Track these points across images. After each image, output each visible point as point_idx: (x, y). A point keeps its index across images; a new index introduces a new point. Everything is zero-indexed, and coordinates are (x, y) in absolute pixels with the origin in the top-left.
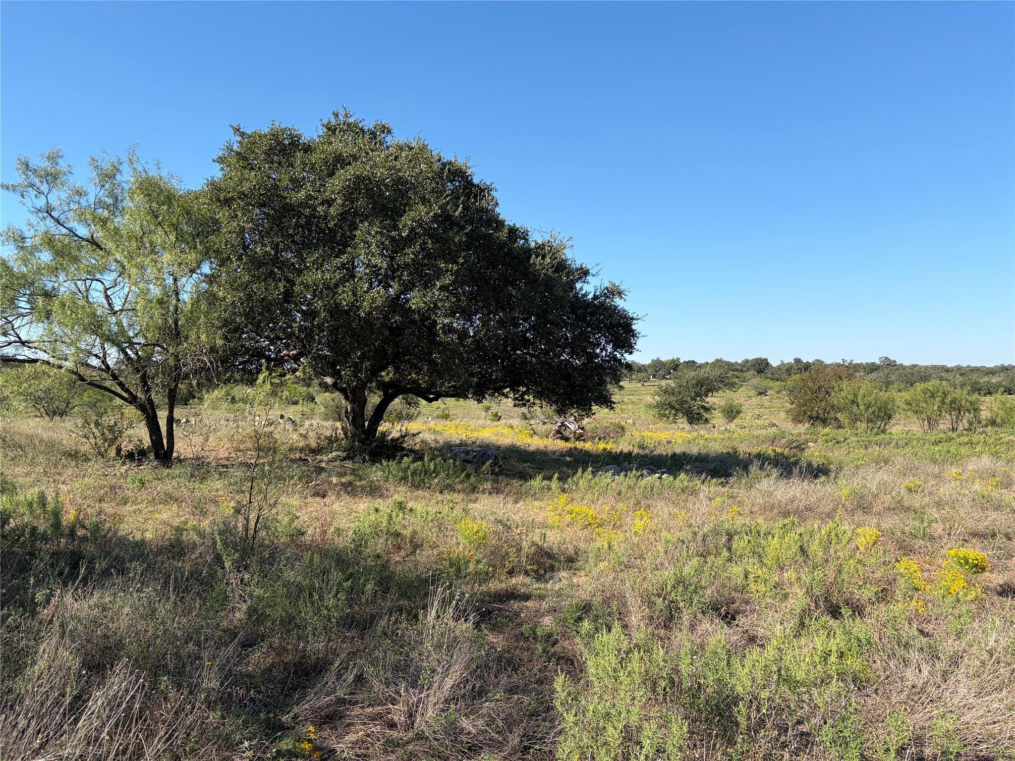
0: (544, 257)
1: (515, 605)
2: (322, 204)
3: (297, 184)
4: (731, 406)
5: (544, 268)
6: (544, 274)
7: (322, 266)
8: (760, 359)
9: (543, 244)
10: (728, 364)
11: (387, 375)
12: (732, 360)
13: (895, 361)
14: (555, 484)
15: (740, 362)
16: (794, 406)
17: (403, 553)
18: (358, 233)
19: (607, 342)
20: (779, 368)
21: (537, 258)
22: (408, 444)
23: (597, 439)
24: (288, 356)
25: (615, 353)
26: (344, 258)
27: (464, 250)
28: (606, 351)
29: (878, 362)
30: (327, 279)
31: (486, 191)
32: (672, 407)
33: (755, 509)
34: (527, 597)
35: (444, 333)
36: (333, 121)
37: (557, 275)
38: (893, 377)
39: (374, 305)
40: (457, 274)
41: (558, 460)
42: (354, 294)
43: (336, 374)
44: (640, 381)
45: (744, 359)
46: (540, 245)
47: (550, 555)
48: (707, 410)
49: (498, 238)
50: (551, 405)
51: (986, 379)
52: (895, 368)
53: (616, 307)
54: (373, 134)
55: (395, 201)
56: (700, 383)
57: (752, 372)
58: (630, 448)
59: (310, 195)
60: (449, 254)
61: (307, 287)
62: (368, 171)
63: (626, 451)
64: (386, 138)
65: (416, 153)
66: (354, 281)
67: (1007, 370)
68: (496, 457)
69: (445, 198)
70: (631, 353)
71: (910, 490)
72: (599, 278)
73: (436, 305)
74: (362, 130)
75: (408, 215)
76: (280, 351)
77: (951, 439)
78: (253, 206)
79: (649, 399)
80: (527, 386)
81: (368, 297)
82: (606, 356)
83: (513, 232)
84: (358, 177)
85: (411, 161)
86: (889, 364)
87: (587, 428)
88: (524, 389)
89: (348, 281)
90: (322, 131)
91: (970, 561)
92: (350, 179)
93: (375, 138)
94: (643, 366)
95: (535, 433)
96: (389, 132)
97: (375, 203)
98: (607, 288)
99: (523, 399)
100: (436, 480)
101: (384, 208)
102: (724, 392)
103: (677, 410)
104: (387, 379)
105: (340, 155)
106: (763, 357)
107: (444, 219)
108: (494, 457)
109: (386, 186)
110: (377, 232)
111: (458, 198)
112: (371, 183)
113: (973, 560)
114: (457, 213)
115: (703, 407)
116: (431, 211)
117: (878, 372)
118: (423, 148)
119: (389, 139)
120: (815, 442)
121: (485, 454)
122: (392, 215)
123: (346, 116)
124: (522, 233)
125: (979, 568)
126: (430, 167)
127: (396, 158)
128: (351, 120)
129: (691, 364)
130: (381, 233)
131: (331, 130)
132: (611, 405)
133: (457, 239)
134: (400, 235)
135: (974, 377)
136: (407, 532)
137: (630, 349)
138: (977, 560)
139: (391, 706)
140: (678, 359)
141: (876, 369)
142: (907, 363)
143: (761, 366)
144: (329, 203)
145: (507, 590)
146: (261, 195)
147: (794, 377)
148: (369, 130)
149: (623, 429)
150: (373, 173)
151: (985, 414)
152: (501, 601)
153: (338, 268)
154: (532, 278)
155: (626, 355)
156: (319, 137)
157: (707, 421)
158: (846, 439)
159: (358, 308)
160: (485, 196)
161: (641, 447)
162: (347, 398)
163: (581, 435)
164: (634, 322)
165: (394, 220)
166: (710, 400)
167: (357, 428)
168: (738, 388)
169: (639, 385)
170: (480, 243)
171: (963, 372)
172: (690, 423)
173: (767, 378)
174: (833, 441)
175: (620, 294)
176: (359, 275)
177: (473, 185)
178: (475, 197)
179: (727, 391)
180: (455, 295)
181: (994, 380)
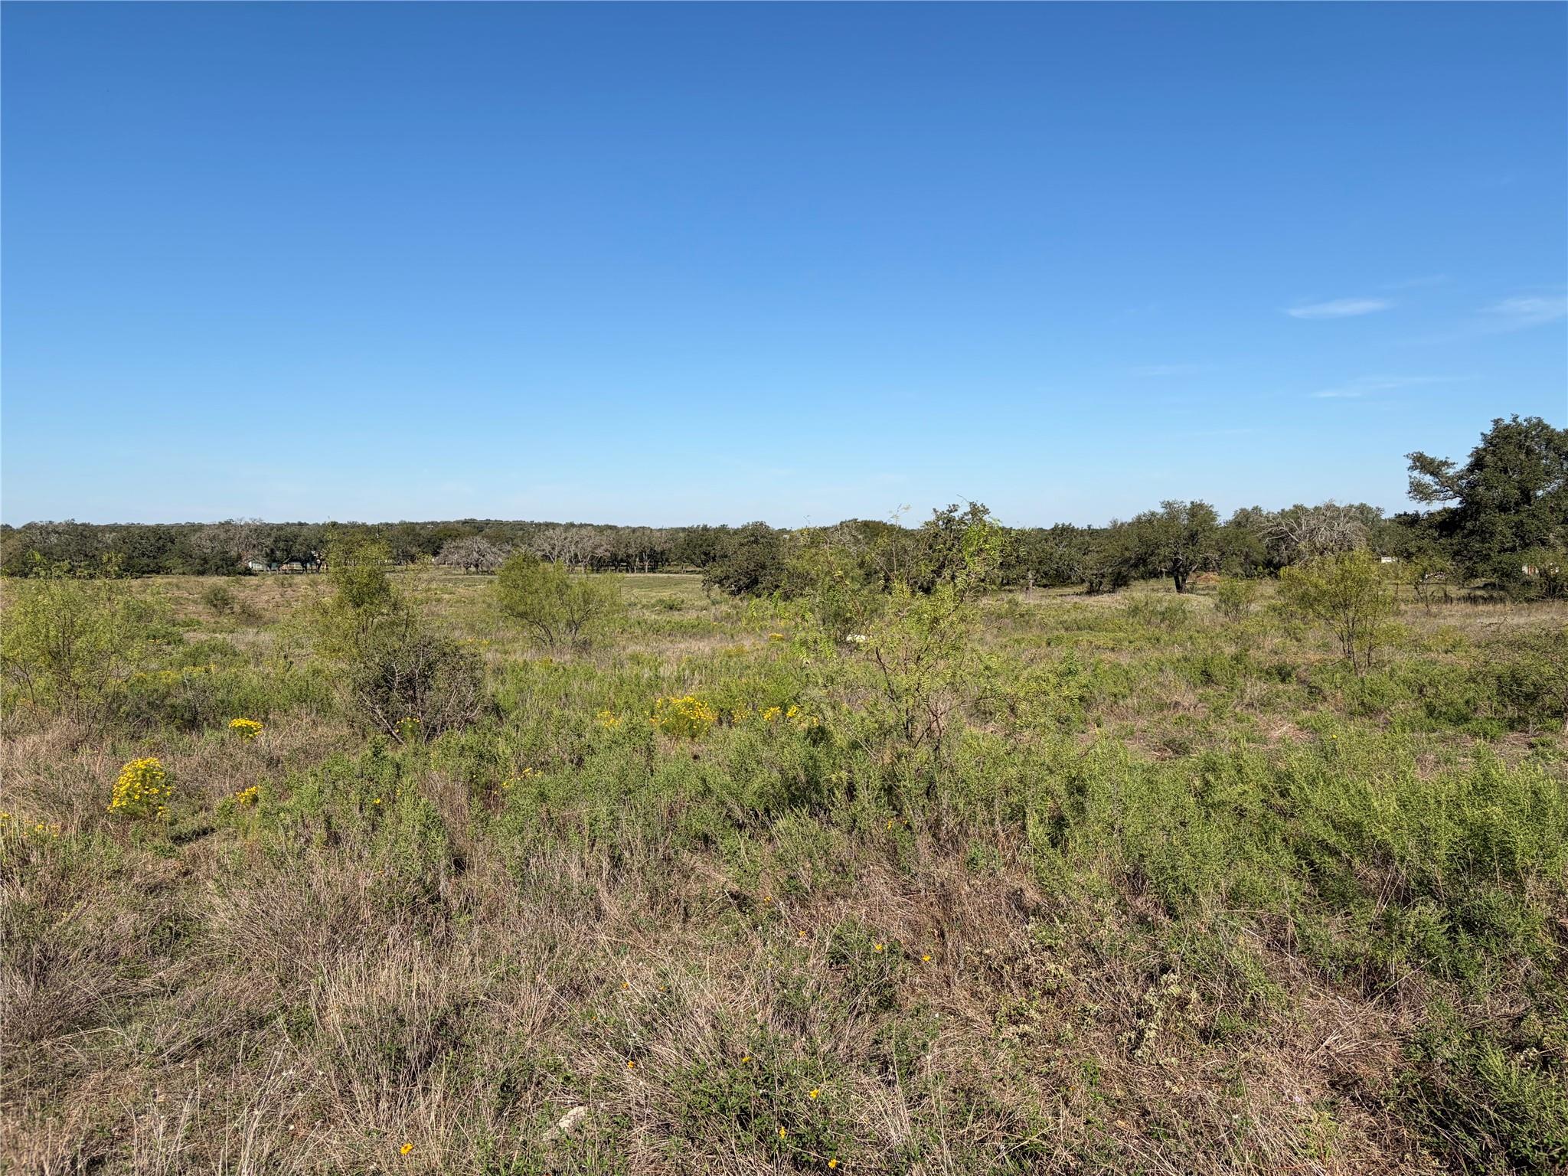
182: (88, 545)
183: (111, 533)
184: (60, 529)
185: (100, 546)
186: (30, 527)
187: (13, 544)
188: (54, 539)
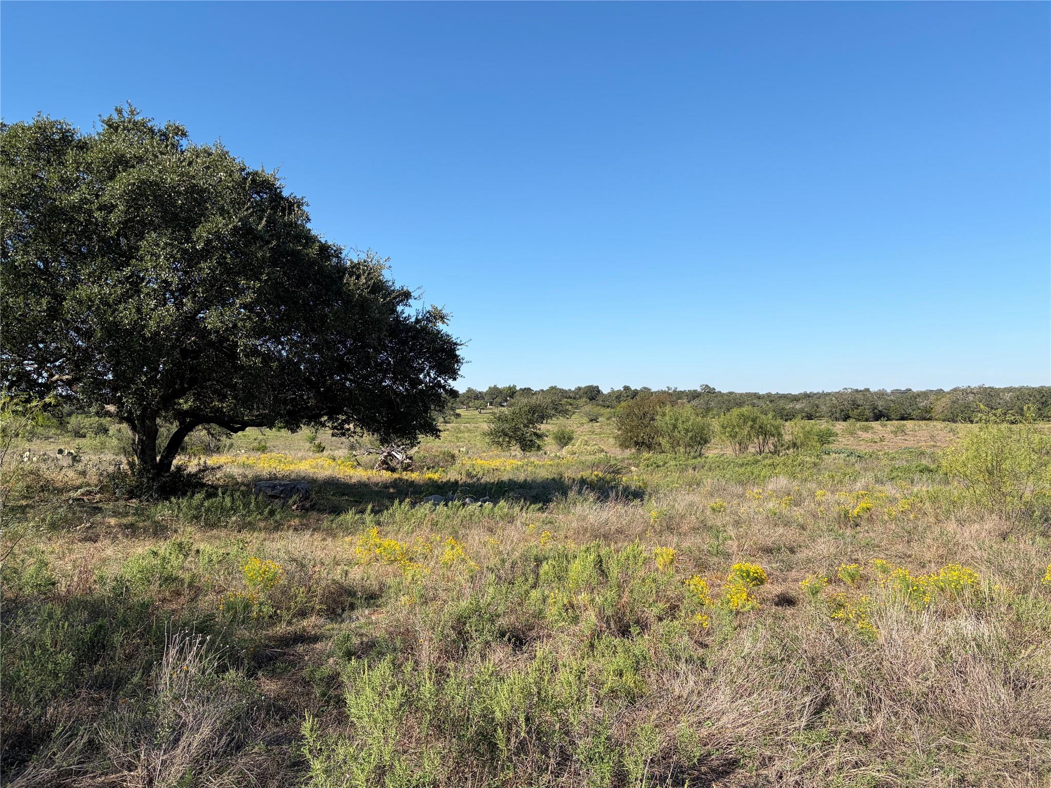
0: (358, 277)
1: (300, 648)
2: (100, 209)
3: (69, 184)
4: (563, 433)
5: (359, 288)
6: (359, 295)
7: (100, 278)
8: (592, 386)
9: (359, 264)
10: (562, 391)
11: (185, 404)
12: (566, 388)
13: (714, 389)
14: (368, 518)
15: (573, 389)
16: (622, 432)
17: (182, 600)
18: (143, 243)
19: (431, 368)
20: (610, 395)
21: (351, 277)
22: (209, 479)
23: (425, 469)
24: (62, 380)
25: (439, 379)
26: (127, 271)
27: (269, 267)
28: (430, 376)
29: (699, 390)
30: (105, 294)
31: (295, 205)
32: (506, 435)
33: (570, 533)
34: (316, 639)
35: (247, 356)
36: (116, 117)
37: (373, 296)
38: (713, 404)
39: (161, 325)
40: (259, 291)
41: (380, 492)
42: (139, 310)
43: (118, 402)
44: (477, 409)
45: (577, 386)
46: (356, 265)
47: (351, 593)
48: (539, 436)
49: (308, 255)
50: (373, 434)
51: (791, 405)
52: (714, 395)
53: (439, 332)
54: (164, 136)
55: (190, 210)
56: (533, 410)
57: (584, 399)
58: (458, 477)
59: (85, 198)
60: (251, 270)
61: (80, 302)
62: (156, 176)
63: (452, 480)
64: (181, 141)
65: (214, 160)
66: (139, 297)
67: (809, 397)
68: (307, 491)
69: (247, 210)
70: (455, 379)
71: (714, 510)
72: (421, 301)
73: (235, 326)
74: (151, 130)
75: (203, 227)
76: (52, 375)
77: (757, 462)
78: (13, 207)
79: (485, 427)
80: (346, 414)
81: (155, 315)
82: (430, 382)
83: (324, 249)
84: (143, 182)
85: (208, 168)
86: (710, 391)
87: (415, 458)
88: (344, 418)
89: (130, 297)
90: (101, 128)
91: (751, 574)
92: (134, 184)
93: (167, 140)
94: (480, 393)
95: (359, 464)
96: (184, 134)
97: (165, 212)
98: (428, 312)
99: (342, 428)
100: (234, 518)
101: (175, 216)
102: (558, 419)
103: (510, 437)
104: (185, 407)
105: (123, 156)
106: (595, 385)
107: (246, 232)
108: (304, 492)
109: (179, 193)
110: (166, 244)
111: (264, 211)
112: (160, 189)
113: (754, 573)
114: (260, 227)
115: (535, 434)
116: (230, 223)
117: (699, 398)
118: (224, 155)
119: (184, 143)
120: (637, 466)
121: (294, 488)
122: (185, 226)
123: (132, 112)
124: (335, 251)
125: (759, 581)
126: (230, 176)
127: (190, 164)
128: (138, 118)
129: (527, 391)
130: (170, 244)
131: (113, 127)
132: (436, 433)
133: (259, 255)
134: (194, 248)
135: (781, 403)
136: (187, 576)
137: (454, 374)
138: (757, 573)
139: (126, 773)
140: (515, 387)
141: (698, 396)
142: (724, 391)
143: (592, 394)
144: (109, 208)
145: (296, 633)
146: (22, 195)
147: (623, 404)
148: (160, 131)
149: (453, 457)
150: (162, 178)
151: (787, 438)
152: (287, 645)
153: (120, 282)
154: (347, 298)
155: (450, 381)
156: (98, 134)
157: (539, 448)
158: (665, 463)
159: (144, 327)
160: (294, 211)
161: (469, 474)
162: (134, 428)
163: (409, 465)
164: (459, 347)
165: (187, 231)
166: (543, 427)
167: (146, 463)
168: (571, 415)
169: (476, 412)
170: (287, 260)
171: (772, 399)
172: (523, 450)
173: (598, 405)
174: (654, 465)
175: (442, 318)
176: (145, 291)
177: (282, 198)
178: (283, 210)
179: (561, 418)
180: (258, 315)
181: (798, 407)
182: (994, 401)
183: (1008, 393)
184: (975, 391)
185: (1001, 401)
186: (955, 390)
187: (945, 401)
188: (971, 397)
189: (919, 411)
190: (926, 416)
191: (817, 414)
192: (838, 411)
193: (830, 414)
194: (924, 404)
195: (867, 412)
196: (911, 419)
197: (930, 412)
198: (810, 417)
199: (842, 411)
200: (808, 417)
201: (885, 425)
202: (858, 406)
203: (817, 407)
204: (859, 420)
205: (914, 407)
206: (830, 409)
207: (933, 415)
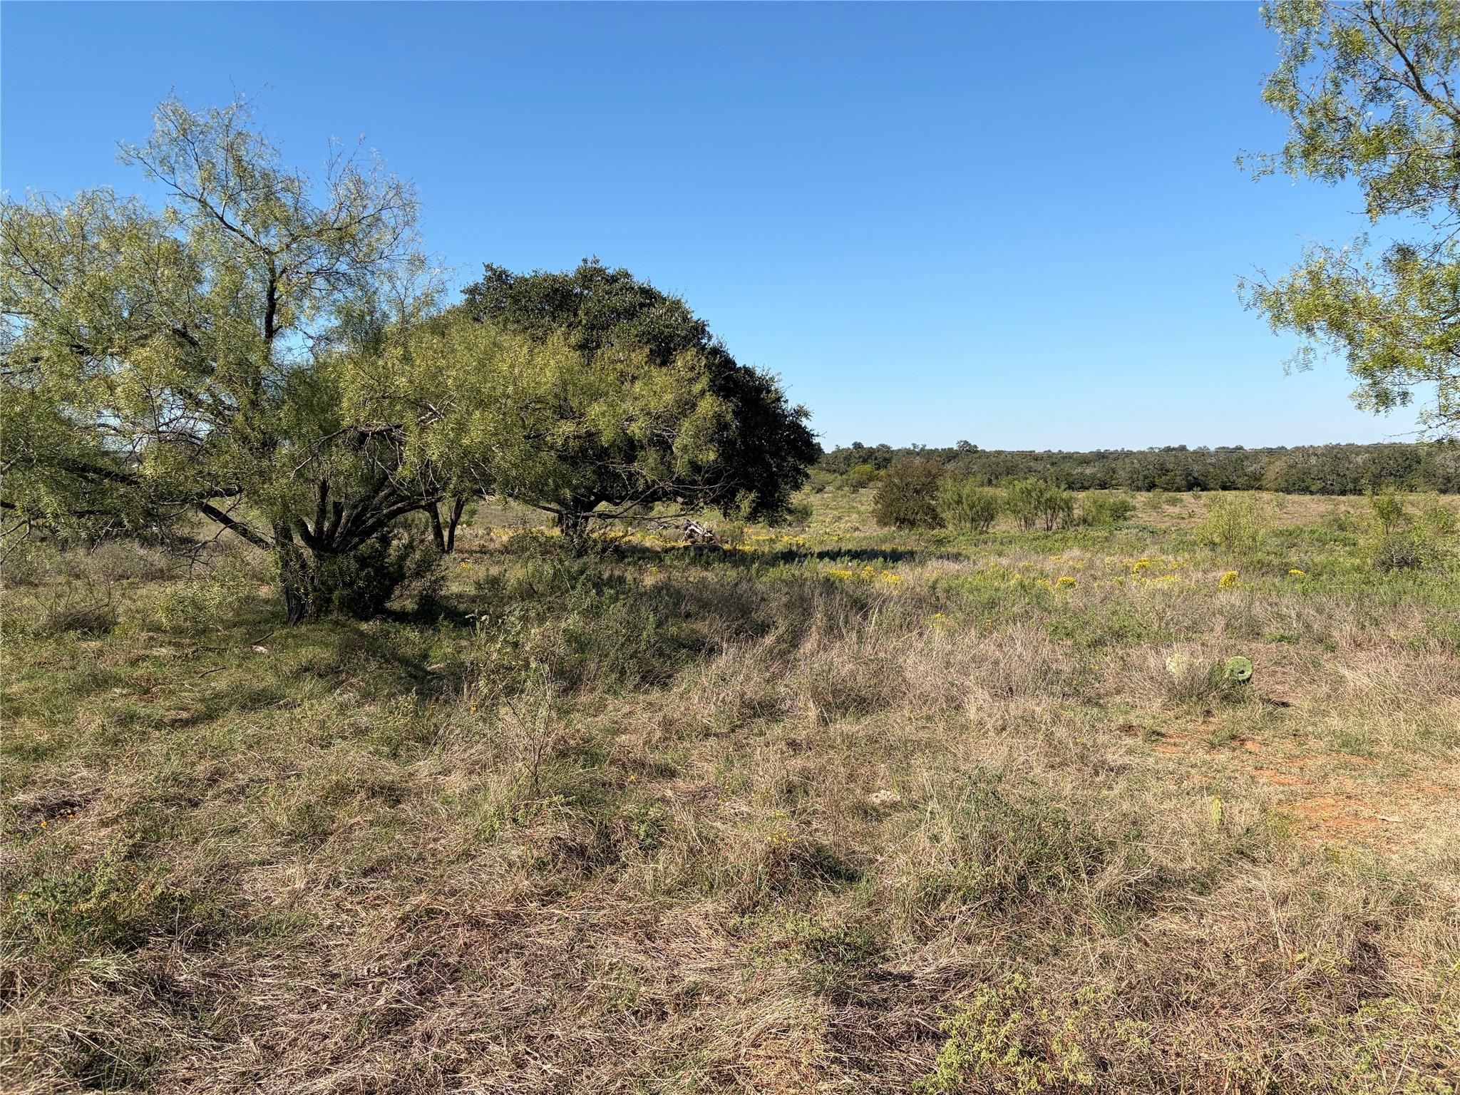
13: (976, 447)
16: (879, 506)
29: (955, 447)
38: (976, 468)
51: (1079, 470)
52: (977, 455)
67: (1103, 457)
86: (968, 451)
95: (662, 537)
117: (956, 460)
135: (1066, 467)
141: (954, 457)
142: (990, 449)
151: (1077, 513)
171: (1054, 460)
181: (1088, 472)
184: (1319, 452)
187: (1279, 465)
188: (1313, 460)
189: (1246, 478)
190: (1255, 483)
191: (1114, 482)
192: (1141, 477)
193: (1129, 482)
194: (1252, 468)
195: (1178, 479)
196: (1235, 489)
197: (1259, 480)
198: (1103, 486)
199: (1146, 477)
200: (1100, 485)
201: (1200, 497)
202: (1167, 471)
203: (1114, 472)
204: (1169, 490)
205: (1240, 473)
206: (1130, 475)
207: (1264, 483)
